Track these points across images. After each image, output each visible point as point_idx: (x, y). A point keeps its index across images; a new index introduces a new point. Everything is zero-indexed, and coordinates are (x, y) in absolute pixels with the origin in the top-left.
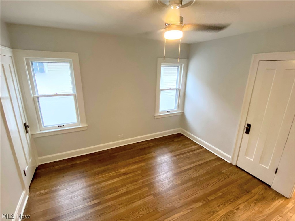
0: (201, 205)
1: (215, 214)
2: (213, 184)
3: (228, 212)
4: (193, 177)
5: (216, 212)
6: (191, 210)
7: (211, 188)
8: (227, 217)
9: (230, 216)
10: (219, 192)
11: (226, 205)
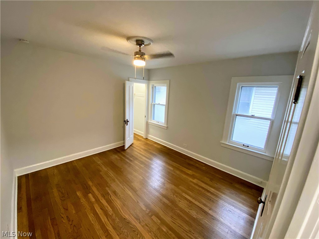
0: (143, 209)
1: (137, 221)
2: (177, 224)
3: (141, 233)
4: (177, 203)
5: (139, 221)
6: (137, 202)
7: (170, 221)
8: (135, 231)
9: (138, 235)
10: (166, 228)
11: (150, 234)
